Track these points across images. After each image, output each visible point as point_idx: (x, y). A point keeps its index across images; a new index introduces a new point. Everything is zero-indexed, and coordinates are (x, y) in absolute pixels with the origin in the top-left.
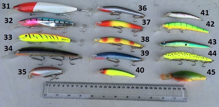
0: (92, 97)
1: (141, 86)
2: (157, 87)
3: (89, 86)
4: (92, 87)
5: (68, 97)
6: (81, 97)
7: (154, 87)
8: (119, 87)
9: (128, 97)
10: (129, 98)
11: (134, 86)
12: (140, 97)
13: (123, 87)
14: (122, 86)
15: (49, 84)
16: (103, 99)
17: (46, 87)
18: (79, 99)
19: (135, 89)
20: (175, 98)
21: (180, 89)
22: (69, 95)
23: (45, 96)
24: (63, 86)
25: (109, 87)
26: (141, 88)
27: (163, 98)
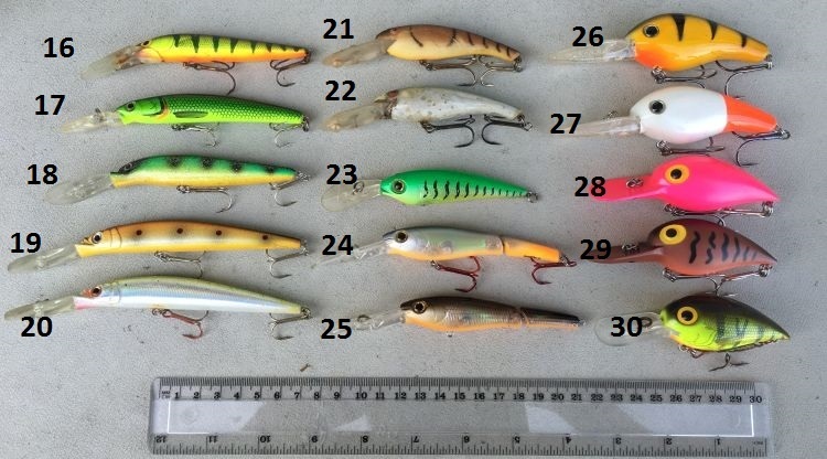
0: (364, 445)
1: (572, 390)
2: (640, 392)
4: (361, 396)
5: (262, 445)
6: (318, 445)
8: (481, 396)
9: (518, 442)
10: (521, 445)
11: (542, 390)
13: (499, 396)
14: (494, 390)
15: (175, 389)
16: (412, 452)
20: (718, 441)
21: (739, 399)
22: (265, 439)
23: (159, 445)
24: (237, 396)
25: (436, 398)
26: (576, 397)
27: (668, 441)
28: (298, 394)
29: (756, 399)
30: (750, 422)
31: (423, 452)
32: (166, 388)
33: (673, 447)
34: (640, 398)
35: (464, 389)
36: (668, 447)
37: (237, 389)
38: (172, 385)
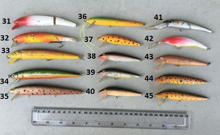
0: (86, 125)
4: (86, 113)
5: (60, 124)
6: (75, 124)
7: (155, 113)
8: (117, 114)
11: (132, 112)
12: (138, 125)
13: (121, 114)
18: (72, 126)
20: (176, 126)
21: (182, 116)
23: (34, 123)
24: (54, 112)
25: (105, 114)
26: (141, 114)
28: (69, 112)
29: (187, 116)
30: (184, 122)
31: (101, 127)
34: (157, 115)
35: (112, 112)
36: (163, 127)
37: (54, 110)
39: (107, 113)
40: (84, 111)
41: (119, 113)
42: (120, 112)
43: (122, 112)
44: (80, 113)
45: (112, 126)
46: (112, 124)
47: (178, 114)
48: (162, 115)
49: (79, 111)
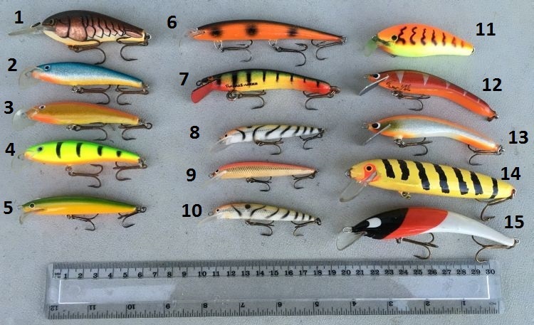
0: (205, 310)
1: (357, 268)
2: (406, 268)
3: (193, 272)
4: (203, 274)
5: (129, 311)
6: (171, 310)
7: (400, 267)
8: (291, 273)
9: (318, 306)
10: (320, 308)
11: (334, 268)
12: (354, 303)
13: (303, 273)
15: (65, 271)
16: (240, 314)
17: (53, 280)
18: (164, 316)
19: (339, 276)
20: (464, 302)
21: (479, 272)
22: (131, 306)
23: (52, 313)
24: (111, 276)
25: (258, 275)
26: (359, 273)
27: (427, 303)
28: (155, 274)
29: (490, 272)
30: (486, 289)
31: (249, 314)
32: (57, 271)
33: (431, 307)
34: (406, 273)
35: (277, 268)
36: (427, 308)
37: (110, 271)
38: (61, 269)
39: (262, 273)
40: (198, 269)
41: (296, 270)
42: (299, 268)
43: (306, 268)
44: (184, 274)
45: (279, 309)
46: (280, 304)
47: (464, 267)
48: (420, 271)
49: (184, 269)
